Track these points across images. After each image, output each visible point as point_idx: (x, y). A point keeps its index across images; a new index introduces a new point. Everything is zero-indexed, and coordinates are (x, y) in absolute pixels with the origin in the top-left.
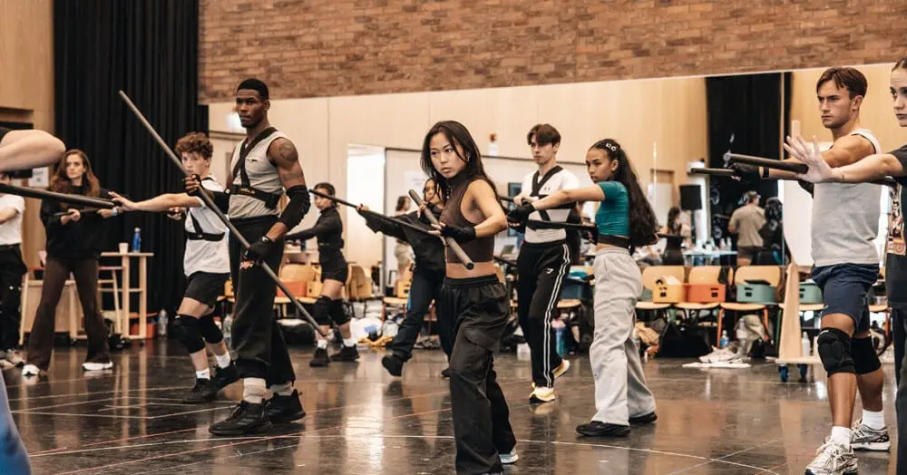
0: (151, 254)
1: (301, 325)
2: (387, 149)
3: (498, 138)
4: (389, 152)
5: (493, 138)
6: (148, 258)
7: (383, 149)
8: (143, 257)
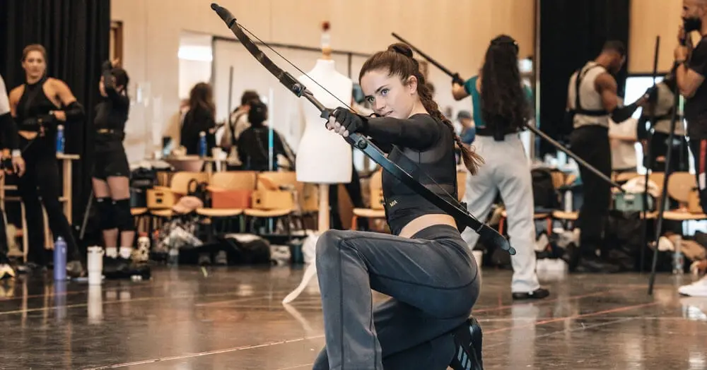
0: (76, 157)
1: (254, 242)
2: (215, 38)
3: (333, 26)
4: (219, 44)
5: (326, 26)
6: (74, 161)
7: (209, 38)
8: (67, 160)
